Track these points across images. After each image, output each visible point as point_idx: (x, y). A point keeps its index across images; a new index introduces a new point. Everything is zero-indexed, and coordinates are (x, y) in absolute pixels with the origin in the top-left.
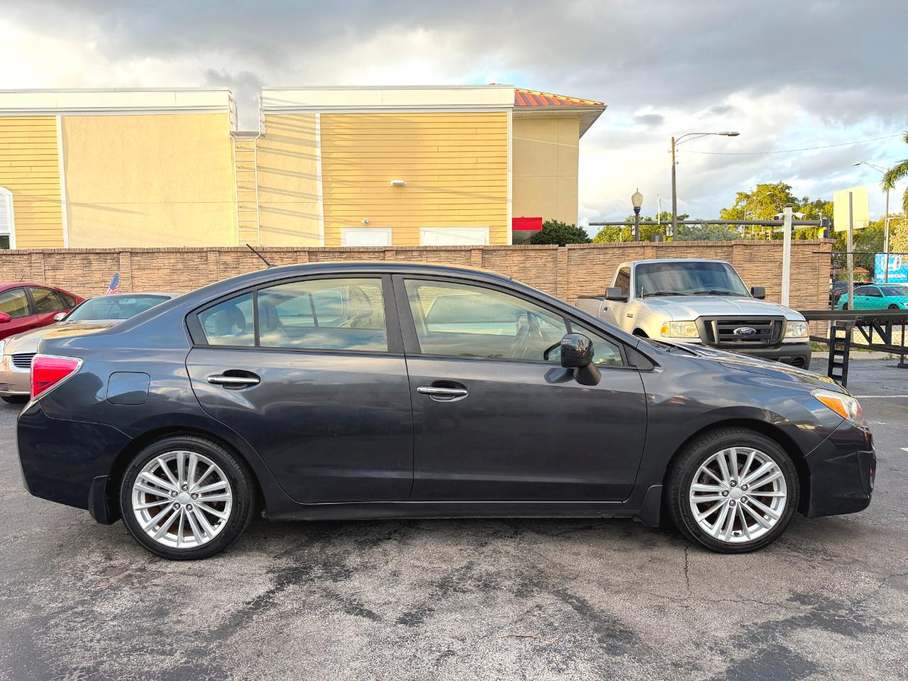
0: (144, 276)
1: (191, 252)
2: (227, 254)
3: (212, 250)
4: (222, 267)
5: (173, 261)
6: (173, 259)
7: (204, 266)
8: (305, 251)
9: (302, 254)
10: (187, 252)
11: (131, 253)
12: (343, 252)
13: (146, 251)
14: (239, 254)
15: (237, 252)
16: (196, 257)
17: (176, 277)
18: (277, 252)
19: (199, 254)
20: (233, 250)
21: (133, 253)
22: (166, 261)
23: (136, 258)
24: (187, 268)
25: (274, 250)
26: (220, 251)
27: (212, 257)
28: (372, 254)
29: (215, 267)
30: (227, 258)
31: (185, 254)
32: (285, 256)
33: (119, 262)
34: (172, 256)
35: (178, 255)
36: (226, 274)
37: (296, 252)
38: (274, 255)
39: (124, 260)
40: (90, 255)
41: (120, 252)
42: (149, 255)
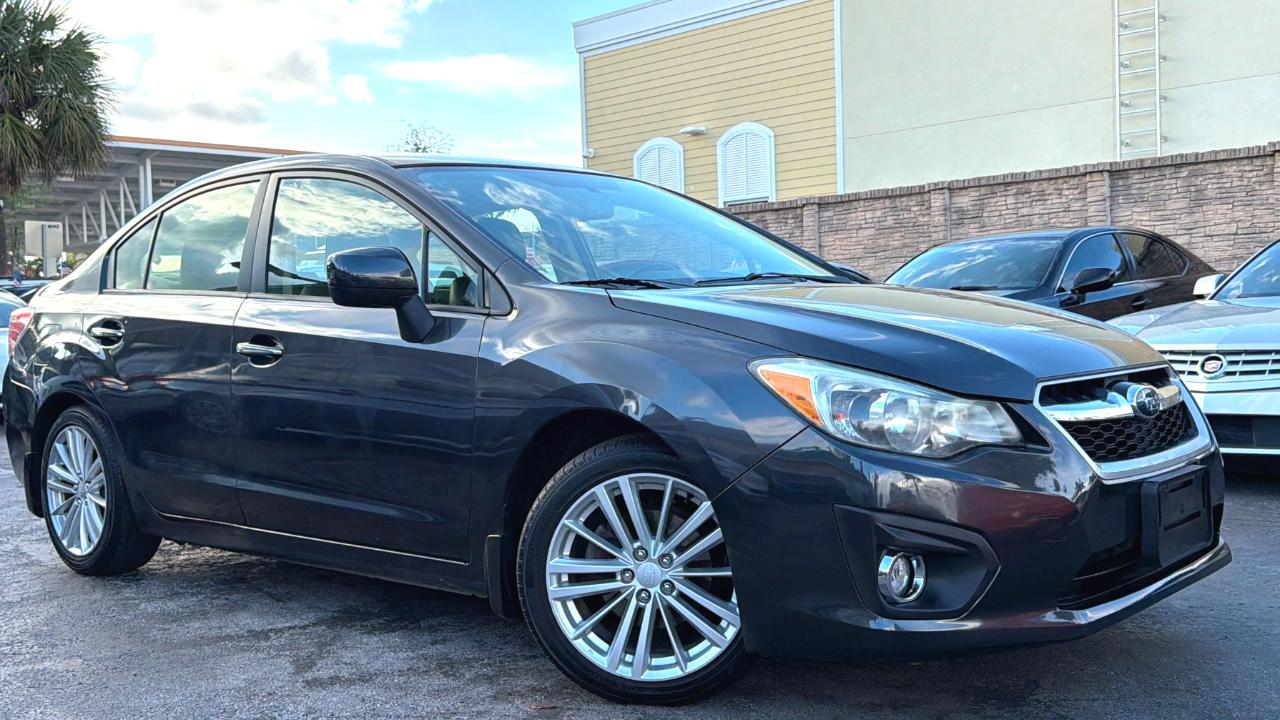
0: (837, 243)
1: (907, 195)
2: (963, 192)
3: (937, 188)
4: (955, 217)
5: (878, 213)
6: (878, 212)
7: (926, 219)
8: (1101, 172)
9: (1096, 177)
10: (901, 196)
11: (819, 204)
12: (1181, 165)
13: (839, 200)
14: (983, 190)
15: (980, 186)
16: (914, 203)
17: (882, 242)
18: (1051, 179)
19: (919, 198)
20: (972, 184)
21: (823, 204)
22: (869, 215)
23: (827, 214)
24: (900, 225)
25: (1044, 176)
26: (952, 189)
27: (937, 201)
28: (1245, 162)
29: (942, 219)
30: (964, 201)
31: (898, 200)
32: (1065, 186)
33: (802, 221)
34: (878, 204)
35: (887, 202)
36: (961, 231)
37: (1085, 175)
38: (1045, 185)
39: (809, 217)
40: (766, 214)
41: (804, 205)
42: (846, 206)
